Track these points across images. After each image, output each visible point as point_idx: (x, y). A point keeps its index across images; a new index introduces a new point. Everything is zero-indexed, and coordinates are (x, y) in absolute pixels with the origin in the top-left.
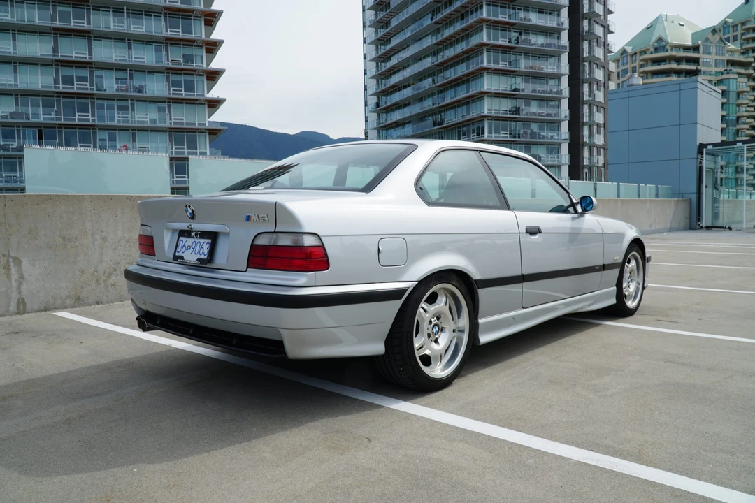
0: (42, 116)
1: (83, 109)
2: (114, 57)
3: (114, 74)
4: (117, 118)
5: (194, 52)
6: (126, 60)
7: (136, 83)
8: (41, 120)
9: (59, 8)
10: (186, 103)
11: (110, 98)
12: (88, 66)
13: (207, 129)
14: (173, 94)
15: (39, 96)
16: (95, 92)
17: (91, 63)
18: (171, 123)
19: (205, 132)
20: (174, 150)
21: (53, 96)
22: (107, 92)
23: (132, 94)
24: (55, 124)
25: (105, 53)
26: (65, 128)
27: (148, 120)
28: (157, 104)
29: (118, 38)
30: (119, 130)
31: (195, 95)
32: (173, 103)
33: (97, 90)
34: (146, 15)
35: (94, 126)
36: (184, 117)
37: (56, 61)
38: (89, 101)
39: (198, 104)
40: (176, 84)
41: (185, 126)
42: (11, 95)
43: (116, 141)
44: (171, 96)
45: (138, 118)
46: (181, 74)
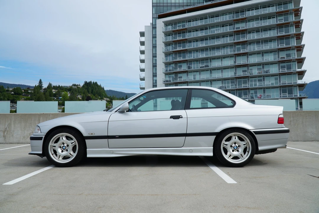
0: (230, 87)
1: (245, 82)
2: (257, 61)
3: (256, 67)
4: (258, 84)
5: (291, 52)
6: (261, 61)
7: (265, 69)
8: (230, 88)
9: (237, 47)
10: (287, 75)
11: (255, 77)
12: (247, 66)
13: (297, 85)
14: (281, 71)
15: (229, 80)
16: (249, 75)
17: (248, 65)
18: (280, 84)
19: (297, 86)
20: (282, 95)
21: (234, 79)
22: (254, 75)
23: (263, 74)
24: (235, 89)
25: (253, 60)
26: (238, 90)
27: (270, 84)
28: (274, 76)
29: (258, 53)
30: (258, 89)
31: (292, 71)
32: (281, 75)
33: (250, 74)
34: (269, 41)
35: (249, 88)
36: (286, 81)
37: (235, 66)
38: (247, 79)
39: (293, 74)
40: (283, 67)
41: (287, 84)
42: (221, 80)
43: (257, 93)
44: (281, 72)
45: (266, 83)
46: (285, 62)
